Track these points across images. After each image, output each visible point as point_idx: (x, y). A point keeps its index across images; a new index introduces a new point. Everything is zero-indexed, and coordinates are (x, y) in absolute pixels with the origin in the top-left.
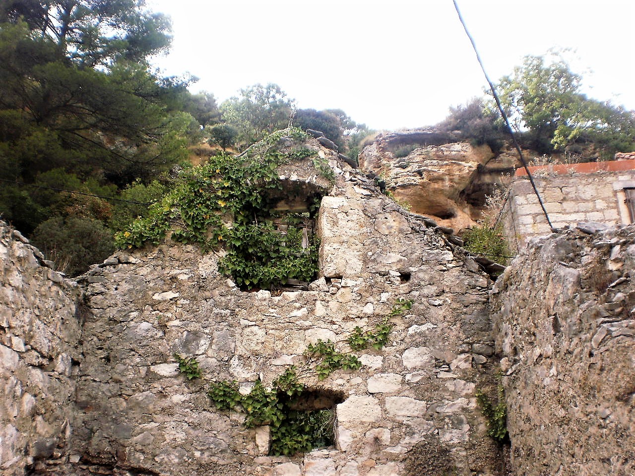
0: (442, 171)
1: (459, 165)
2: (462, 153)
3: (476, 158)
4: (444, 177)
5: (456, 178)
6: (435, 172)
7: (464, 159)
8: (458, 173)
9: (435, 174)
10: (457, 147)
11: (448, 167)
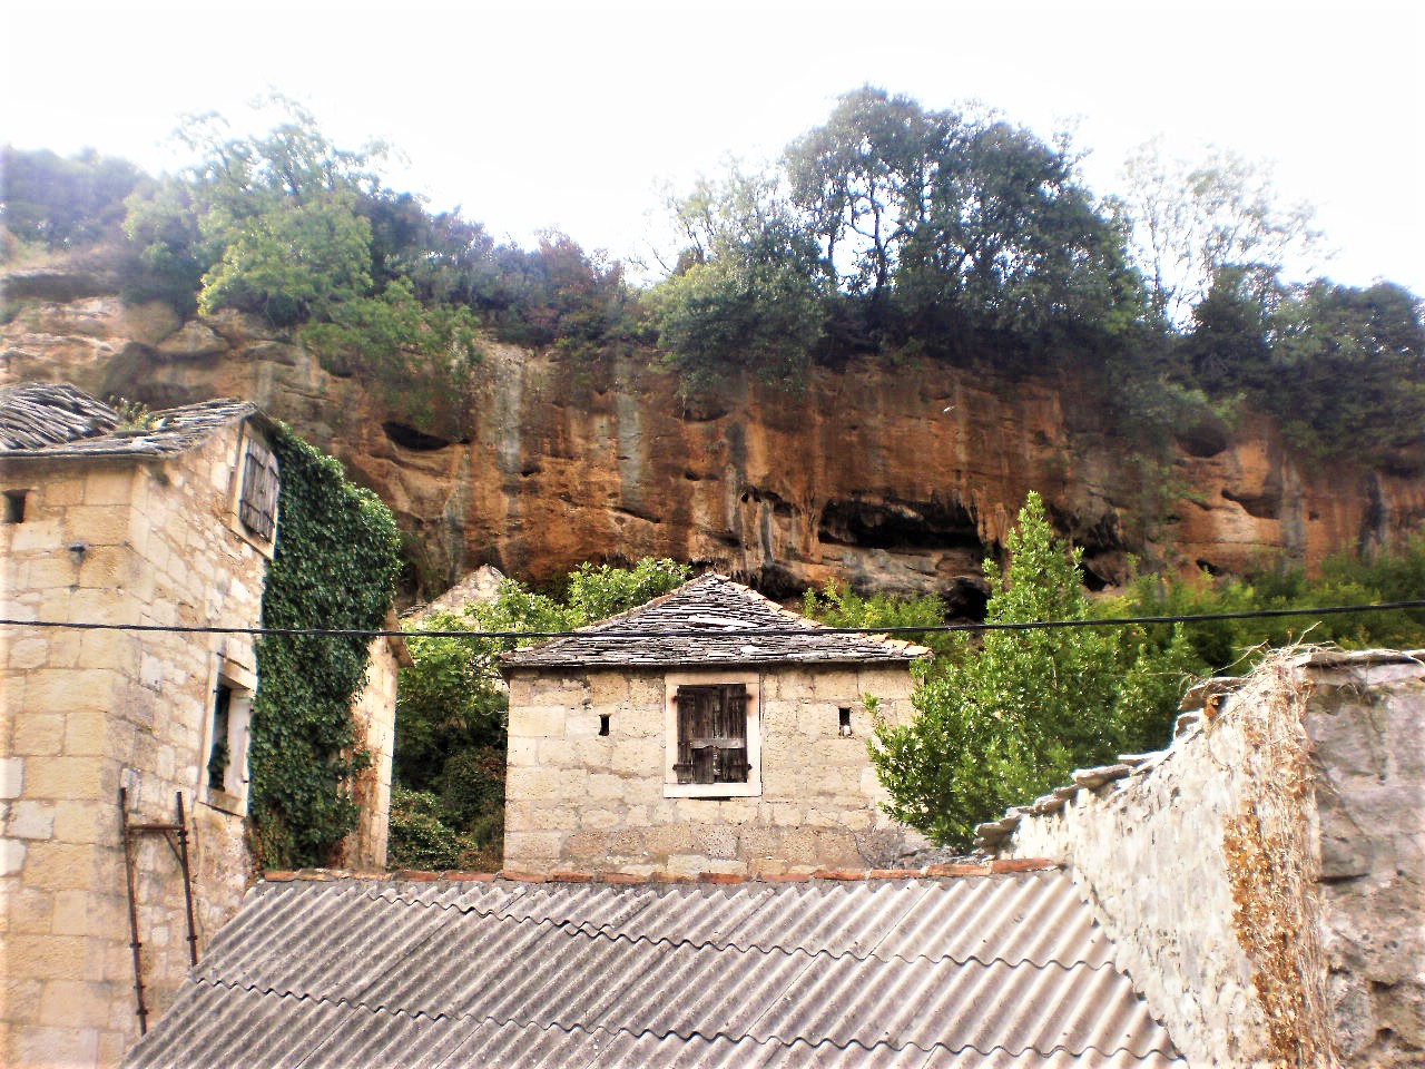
0: (48, 356)
1: (83, 344)
2: (100, 319)
3: (128, 329)
4: (50, 370)
5: (74, 373)
6: (32, 358)
7: (101, 332)
8: (77, 362)
9: (33, 364)
10: (95, 306)
11: (62, 349)
